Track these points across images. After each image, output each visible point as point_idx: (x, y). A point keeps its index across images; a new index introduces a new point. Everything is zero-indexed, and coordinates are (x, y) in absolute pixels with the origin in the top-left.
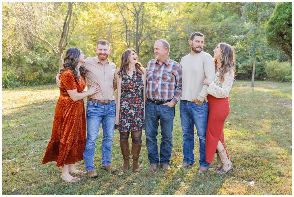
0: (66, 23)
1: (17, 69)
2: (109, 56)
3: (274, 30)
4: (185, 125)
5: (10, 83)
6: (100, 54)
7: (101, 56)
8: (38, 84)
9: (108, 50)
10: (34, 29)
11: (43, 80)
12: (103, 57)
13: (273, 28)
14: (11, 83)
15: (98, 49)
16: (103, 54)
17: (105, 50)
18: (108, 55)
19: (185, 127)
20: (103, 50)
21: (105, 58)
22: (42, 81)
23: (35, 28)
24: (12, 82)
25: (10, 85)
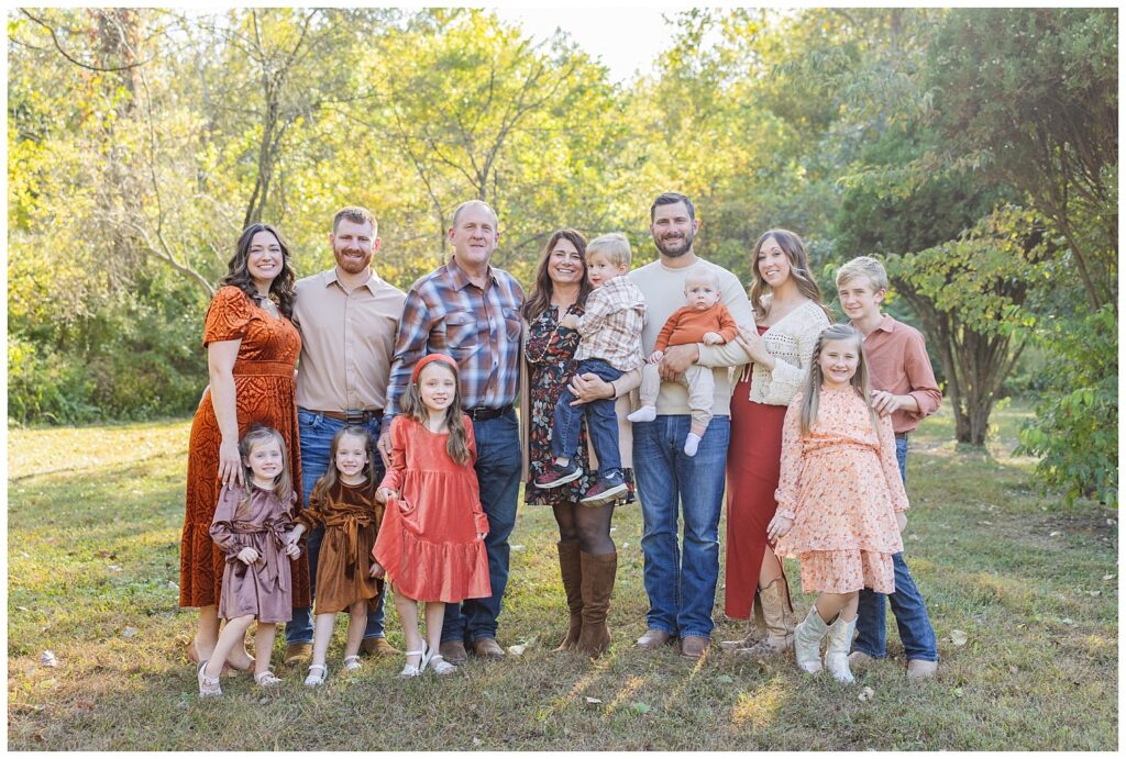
0: (252, 215)
1: (88, 362)
2: (372, 259)
3: (854, 226)
4: (657, 498)
5: (67, 408)
6: (346, 252)
7: (347, 258)
8: (156, 414)
9: (373, 239)
10: (156, 237)
11: (173, 402)
12: (354, 263)
13: (851, 222)
14: (72, 409)
15: (338, 235)
16: (354, 252)
17: (361, 239)
18: (369, 257)
19: (656, 505)
20: (355, 239)
21: (360, 267)
22: (169, 403)
23: (158, 232)
24: (74, 404)
25: (66, 414)
